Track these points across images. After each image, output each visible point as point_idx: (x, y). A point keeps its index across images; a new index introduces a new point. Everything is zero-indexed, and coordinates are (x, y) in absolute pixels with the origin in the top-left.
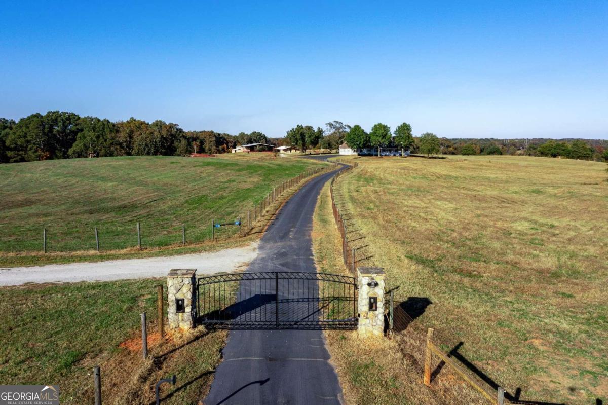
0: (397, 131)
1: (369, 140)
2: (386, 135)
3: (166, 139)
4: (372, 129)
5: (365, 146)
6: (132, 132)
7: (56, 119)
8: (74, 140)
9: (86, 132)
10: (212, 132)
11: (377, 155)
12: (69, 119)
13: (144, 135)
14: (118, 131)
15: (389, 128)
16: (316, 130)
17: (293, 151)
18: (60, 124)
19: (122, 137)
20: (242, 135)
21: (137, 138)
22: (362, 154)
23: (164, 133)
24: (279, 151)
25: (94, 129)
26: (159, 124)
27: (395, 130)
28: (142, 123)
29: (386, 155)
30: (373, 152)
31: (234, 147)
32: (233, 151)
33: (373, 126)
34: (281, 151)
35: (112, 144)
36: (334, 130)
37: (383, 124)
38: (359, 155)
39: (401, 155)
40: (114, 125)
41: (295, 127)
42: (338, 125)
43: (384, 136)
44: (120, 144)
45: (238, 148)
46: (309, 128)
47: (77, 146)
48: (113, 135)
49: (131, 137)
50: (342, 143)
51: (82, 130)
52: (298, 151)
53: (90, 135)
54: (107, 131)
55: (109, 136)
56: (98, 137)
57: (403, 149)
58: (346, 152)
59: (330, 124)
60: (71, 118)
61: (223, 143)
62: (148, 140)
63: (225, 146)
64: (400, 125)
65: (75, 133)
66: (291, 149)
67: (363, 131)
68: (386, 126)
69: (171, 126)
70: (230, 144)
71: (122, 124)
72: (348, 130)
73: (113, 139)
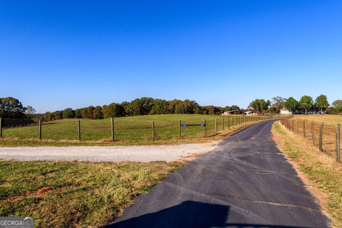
0: (317, 100)
1: (299, 105)
2: (310, 102)
3: (189, 108)
4: (301, 99)
5: (296, 108)
6: (175, 105)
7: (144, 101)
8: (151, 109)
9: (156, 106)
10: (213, 106)
11: (305, 114)
12: (149, 100)
13: (180, 106)
14: (169, 105)
15: (312, 98)
16: (266, 101)
17: (254, 114)
18: (146, 102)
19: (170, 107)
20: (227, 107)
21: (177, 107)
22: (294, 113)
23: (189, 105)
24: (246, 114)
25: (159, 104)
26: (187, 101)
27: (316, 99)
28: (179, 101)
29: (310, 114)
30: (302, 111)
31: (223, 113)
32: (223, 115)
33: (301, 97)
34: (247, 114)
35: (166, 111)
36: (277, 102)
37: (308, 96)
38: (293, 114)
39: (320, 113)
40: (167, 102)
41: (255, 100)
42: (279, 99)
43: (309, 103)
44: (170, 110)
45: (225, 113)
46: (262, 100)
47: (152, 111)
48: (167, 106)
49: (174, 107)
50: (282, 108)
51: (154, 105)
52: (256, 114)
53: (157, 106)
54: (164, 105)
55: (165, 107)
56: (160, 108)
57: (321, 110)
58: (285, 112)
59: (274, 98)
60: (150, 100)
61: (217, 111)
62: (181, 108)
63: (219, 112)
64: (319, 96)
65: (151, 106)
66: (252, 113)
67: (295, 100)
68: (310, 97)
69: (192, 102)
70: (221, 112)
71: (171, 102)
72: (285, 101)
73: (167, 108)
